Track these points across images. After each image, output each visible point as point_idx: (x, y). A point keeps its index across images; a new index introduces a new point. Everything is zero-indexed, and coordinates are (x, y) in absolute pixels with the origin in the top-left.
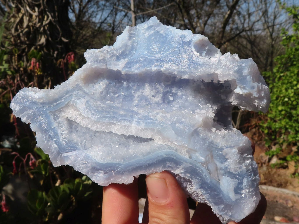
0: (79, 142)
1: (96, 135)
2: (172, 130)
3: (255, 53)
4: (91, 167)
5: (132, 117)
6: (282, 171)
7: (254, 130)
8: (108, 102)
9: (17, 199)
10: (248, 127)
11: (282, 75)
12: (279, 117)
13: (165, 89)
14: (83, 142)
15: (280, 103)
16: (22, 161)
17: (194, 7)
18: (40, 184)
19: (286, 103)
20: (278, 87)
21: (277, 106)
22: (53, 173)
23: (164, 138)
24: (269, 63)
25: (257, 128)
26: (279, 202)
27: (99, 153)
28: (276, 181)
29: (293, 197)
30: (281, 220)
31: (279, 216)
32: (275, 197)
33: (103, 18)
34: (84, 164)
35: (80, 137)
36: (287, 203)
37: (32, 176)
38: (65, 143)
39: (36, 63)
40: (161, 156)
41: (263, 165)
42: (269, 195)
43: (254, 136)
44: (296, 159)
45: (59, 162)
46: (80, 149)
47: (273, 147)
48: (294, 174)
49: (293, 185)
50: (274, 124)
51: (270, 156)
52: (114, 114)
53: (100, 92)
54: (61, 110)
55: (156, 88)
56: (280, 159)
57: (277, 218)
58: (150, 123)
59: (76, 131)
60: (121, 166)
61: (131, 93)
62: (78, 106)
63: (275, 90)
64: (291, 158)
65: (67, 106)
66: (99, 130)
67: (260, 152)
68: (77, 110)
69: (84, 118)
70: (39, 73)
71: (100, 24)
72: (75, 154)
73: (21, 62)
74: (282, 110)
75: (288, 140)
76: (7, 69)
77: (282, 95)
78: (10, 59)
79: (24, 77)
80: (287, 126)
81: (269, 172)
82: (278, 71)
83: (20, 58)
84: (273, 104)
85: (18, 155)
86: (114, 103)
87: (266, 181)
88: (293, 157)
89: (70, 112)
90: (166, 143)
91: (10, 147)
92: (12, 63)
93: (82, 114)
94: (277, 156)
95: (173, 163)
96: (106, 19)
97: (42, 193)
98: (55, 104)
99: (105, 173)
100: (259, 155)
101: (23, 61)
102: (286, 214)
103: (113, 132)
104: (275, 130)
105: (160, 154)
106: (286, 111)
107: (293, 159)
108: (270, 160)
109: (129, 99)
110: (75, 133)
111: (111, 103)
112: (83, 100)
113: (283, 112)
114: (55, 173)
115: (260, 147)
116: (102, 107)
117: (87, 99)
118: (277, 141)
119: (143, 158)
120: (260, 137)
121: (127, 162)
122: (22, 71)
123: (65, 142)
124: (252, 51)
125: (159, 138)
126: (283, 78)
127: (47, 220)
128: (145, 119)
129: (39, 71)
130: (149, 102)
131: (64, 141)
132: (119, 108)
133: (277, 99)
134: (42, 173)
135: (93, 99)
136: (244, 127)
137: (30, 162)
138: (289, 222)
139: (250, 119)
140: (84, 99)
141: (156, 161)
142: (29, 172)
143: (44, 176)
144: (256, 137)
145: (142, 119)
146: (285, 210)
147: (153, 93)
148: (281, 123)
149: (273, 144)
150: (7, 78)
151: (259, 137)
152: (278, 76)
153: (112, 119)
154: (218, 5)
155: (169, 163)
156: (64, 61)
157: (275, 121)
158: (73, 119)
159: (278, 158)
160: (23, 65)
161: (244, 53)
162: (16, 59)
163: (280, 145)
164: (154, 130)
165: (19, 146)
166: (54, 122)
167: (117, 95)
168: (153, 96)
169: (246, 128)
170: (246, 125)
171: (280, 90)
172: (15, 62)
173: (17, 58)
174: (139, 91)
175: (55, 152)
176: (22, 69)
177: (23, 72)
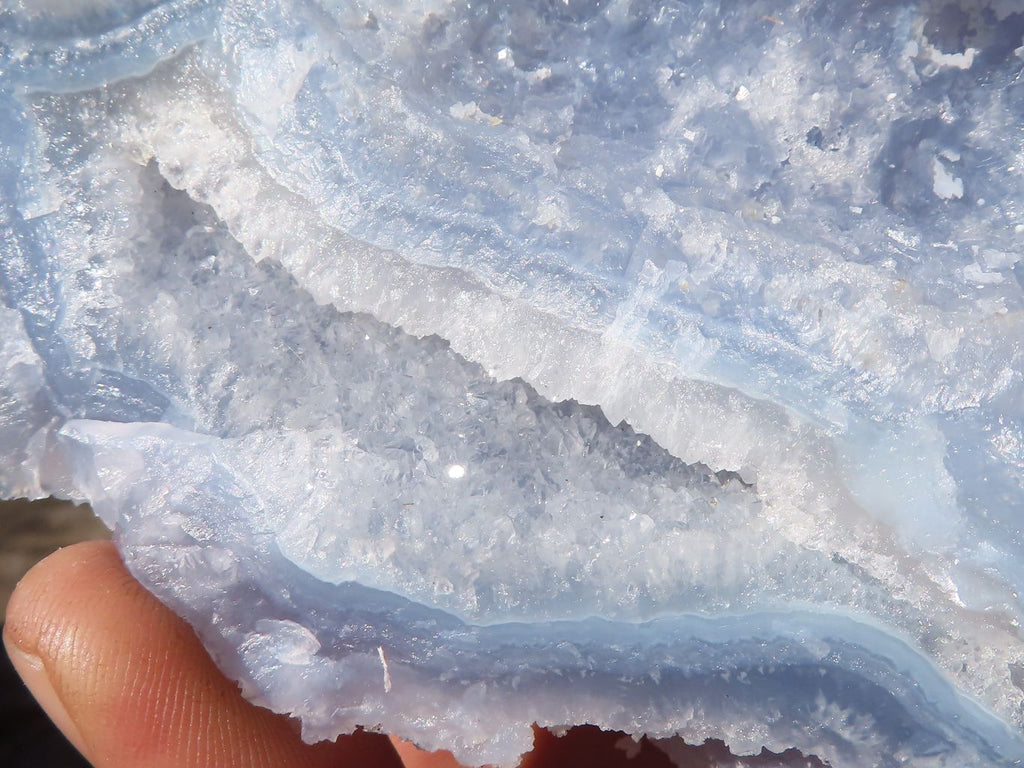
0: (191, 363)
1: (329, 335)
2: (940, 465)
4: (233, 579)
5: (622, 265)
8: (461, 111)
13: (920, 103)
14: (219, 378)
23: (847, 509)
27: (309, 487)
34: (189, 541)
35: (201, 329)
38: (92, 346)
40: (780, 642)
45: (36, 473)
46: (184, 422)
52: (486, 213)
53: (426, 26)
54: (119, 100)
55: (847, 83)
58: (759, 356)
59: (194, 278)
60: (452, 635)
61: (648, 79)
62: (241, 97)
65: (166, 76)
66: (355, 306)
68: (229, 119)
69: (271, 191)
72: (144, 454)
86: (507, 124)
89: (178, 125)
90: (852, 552)
93: (261, 161)
95: (867, 722)
98: (83, 44)
99: (329, 648)
103: (457, 346)
105: (779, 627)
109: (628, 117)
110: (174, 293)
111: (484, 122)
112: (286, 52)
116: (415, 142)
117: (315, 59)
119: (640, 621)
121: (509, 620)
123: (97, 341)
125: (810, 497)
128: (726, 314)
130: (775, 173)
131: (91, 331)
132: (537, 171)
135: (359, 60)
140: (300, 48)
141: (735, 674)
145: (697, 308)
147: (818, 109)
153: (469, 250)
155: (834, 708)
158: (188, 183)
164: (784, 420)
166: (47, 175)
167: (543, 72)
168: (816, 138)
174: (713, 78)
175: (18, 396)
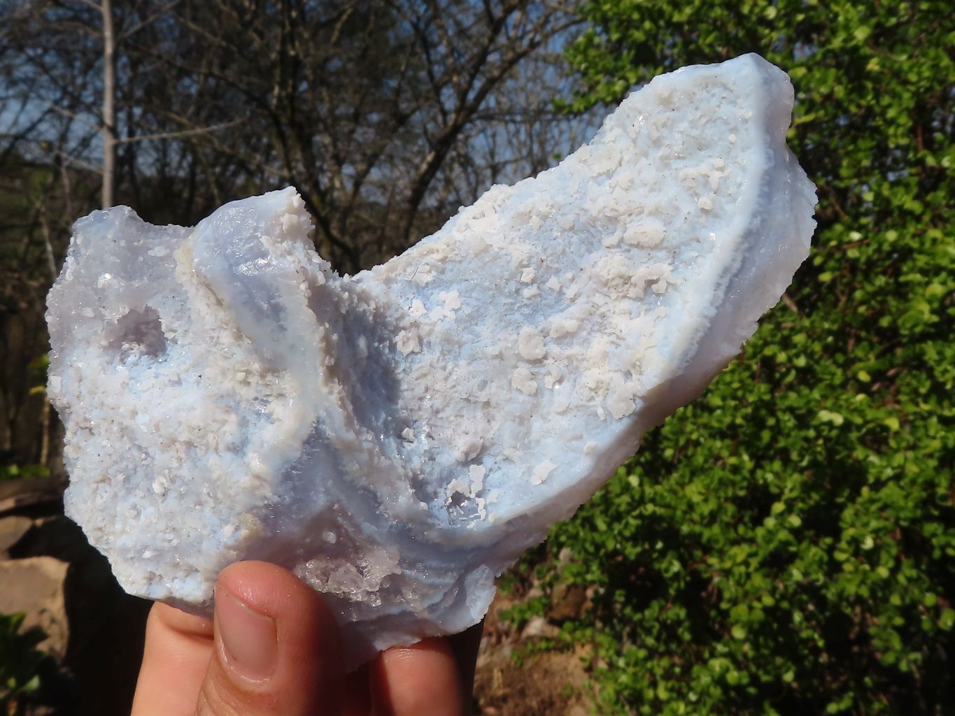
6: (557, 660)
17: (326, 129)
28: (538, 693)
33: (24, 121)
41: (504, 639)
56: (553, 622)
71: (11, 139)
87: (507, 690)
94: (547, 613)
96: (33, 127)
149: (535, 572)
154: (401, 130)
159: (549, 619)
163: (544, 589)
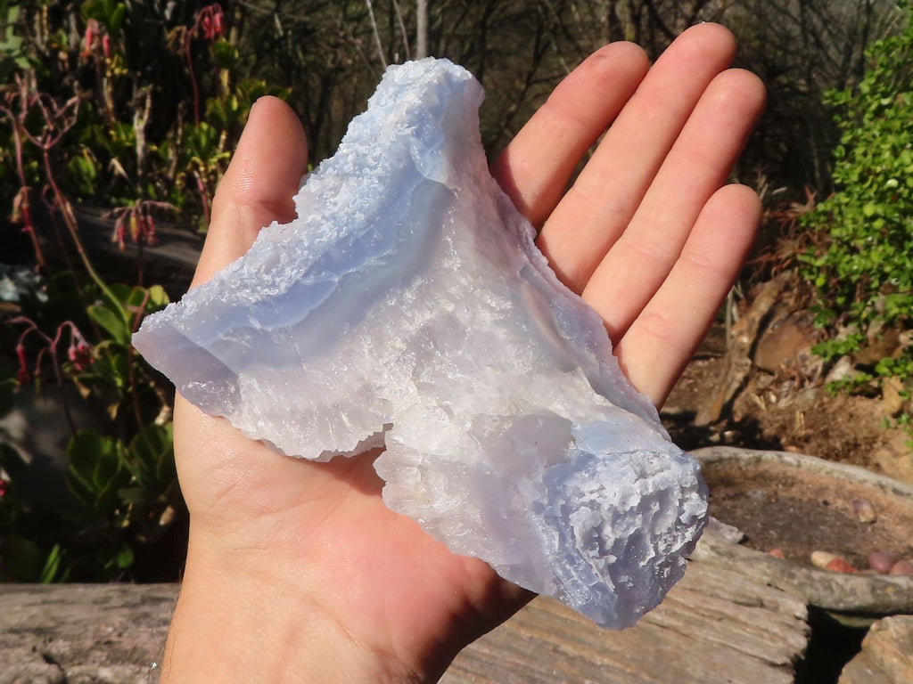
3: (814, 33)
6: (862, 404)
7: (787, 275)
9: (40, 459)
10: (770, 265)
11: (885, 102)
12: (866, 237)
15: (871, 193)
16: (48, 345)
18: (108, 415)
19: (889, 194)
20: (869, 143)
21: (862, 202)
22: (146, 384)
24: (853, 64)
25: (797, 269)
26: (832, 507)
28: (843, 435)
29: (879, 494)
30: (830, 564)
31: (829, 551)
32: (822, 490)
36: (856, 512)
37: (85, 392)
39: (100, 36)
41: (807, 383)
42: (802, 482)
43: (786, 294)
44: (905, 371)
47: (842, 329)
48: (897, 415)
49: (891, 449)
50: (847, 258)
51: (828, 359)
56: (860, 368)
57: (820, 558)
63: (859, 151)
64: (890, 368)
67: (801, 344)
70: (117, 71)
73: (61, 32)
74: (875, 217)
75: (885, 312)
76: (16, 53)
77: (879, 169)
78: (24, 22)
79: (72, 82)
80: (888, 269)
81: (822, 405)
82: (873, 92)
83: (57, 18)
84: (849, 194)
85: (35, 326)
87: (810, 431)
88: (896, 364)
91: (17, 298)
92: (34, 34)
94: (852, 359)
97: (114, 442)
100: (795, 353)
101: (68, 31)
102: (851, 545)
104: (847, 280)
106: (889, 221)
107: (897, 370)
108: (828, 369)
113: (878, 224)
114: (152, 384)
115: (800, 330)
118: (854, 313)
120: (804, 298)
122: (63, 62)
124: (803, 24)
126: (889, 113)
127: (126, 523)
129: (117, 65)
133: (862, 179)
134: (114, 383)
136: (758, 265)
137: (72, 350)
138: (855, 571)
139: (779, 240)
142: (75, 379)
143: (120, 392)
144: (790, 297)
146: (848, 531)
148: (868, 257)
149: (841, 320)
150: (15, 82)
151: (799, 296)
152: (874, 107)
156: (190, 33)
157: (854, 250)
159: (854, 365)
160: (68, 43)
161: (777, 28)
162: (45, 22)
163: (860, 326)
165: (43, 298)
169: (761, 269)
170: (764, 259)
171: (874, 150)
172: (42, 34)
173: (48, 19)
176: (63, 55)
177: (67, 65)
